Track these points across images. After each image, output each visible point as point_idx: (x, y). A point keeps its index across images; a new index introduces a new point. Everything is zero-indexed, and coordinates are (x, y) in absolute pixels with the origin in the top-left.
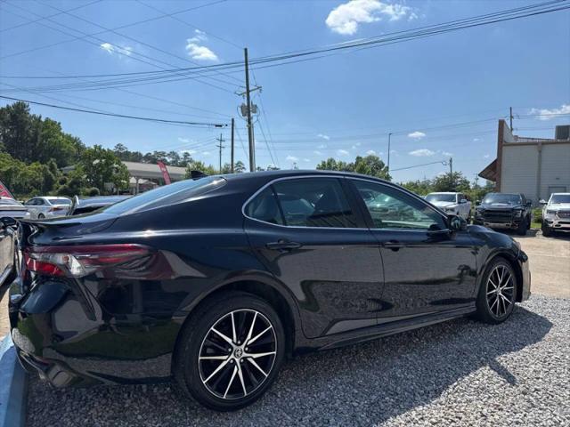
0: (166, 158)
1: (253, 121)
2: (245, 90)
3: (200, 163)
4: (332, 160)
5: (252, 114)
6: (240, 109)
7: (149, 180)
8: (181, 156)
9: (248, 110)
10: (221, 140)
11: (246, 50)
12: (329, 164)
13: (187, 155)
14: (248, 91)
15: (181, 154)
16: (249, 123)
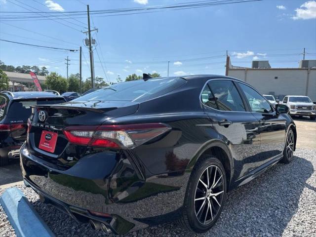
0: (31, 70)
1: (93, 49)
2: (88, 30)
3: (55, 74)
4: (135, 75)
5: (92, 45)
6: (84, 42)
7: (21, 83)
8: (41, 69)
9: (89, 42)
10: (68, 60)
11: (88, 6)
12: (133, 77)
13: (44, 68)
14: (90, 31)
15: (40, 68)
16: (91, 50)
